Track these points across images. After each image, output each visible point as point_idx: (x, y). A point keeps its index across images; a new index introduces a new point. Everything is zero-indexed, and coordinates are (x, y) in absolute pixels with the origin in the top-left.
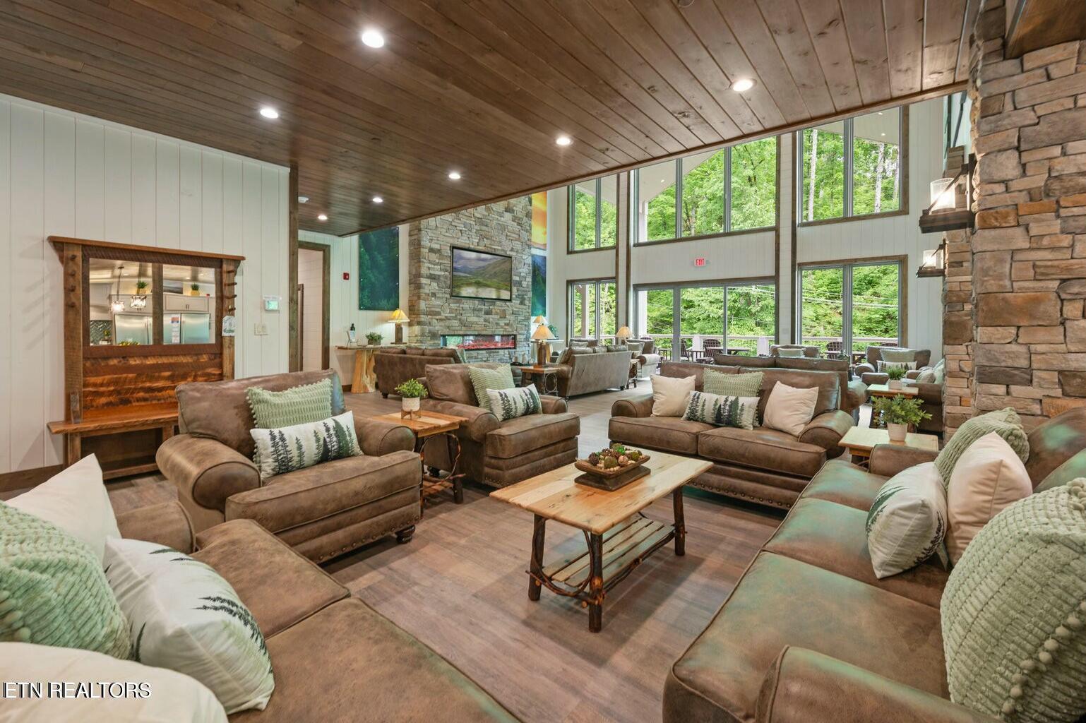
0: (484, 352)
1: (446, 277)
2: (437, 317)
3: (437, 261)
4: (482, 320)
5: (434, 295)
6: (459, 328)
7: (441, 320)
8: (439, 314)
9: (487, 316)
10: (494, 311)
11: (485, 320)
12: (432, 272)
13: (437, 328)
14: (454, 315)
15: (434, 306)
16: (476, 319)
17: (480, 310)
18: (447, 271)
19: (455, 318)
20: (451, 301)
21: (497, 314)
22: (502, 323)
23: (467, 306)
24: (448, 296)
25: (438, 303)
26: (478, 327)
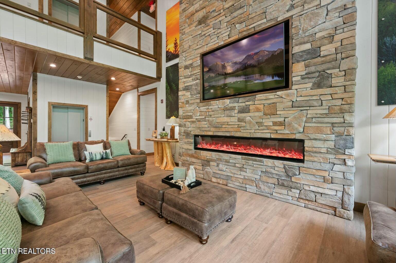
0: (240, 157)
1: (197, 84)
2: (190, 120)
3: (190, 74)
4: (235, 120)
5: (187, 102)
6: (208, 129)
7: (193, 122)
8: (191, 117)
9: (243, 115)
10: (251, 107)
11: (240, 120)
12: (186, 85)
13: (189, 129)
14: (204, 117)
15: (187, 111)
16: (226, 119)
17: (233, 109)
18: (197, 79)
19: (204, 120)
20: (201, 104)
21: (258, 110)
22: (268, 122)
23: (217, 107)
24: (198, 101)
25: (192, 108)
26: (229, 128)
